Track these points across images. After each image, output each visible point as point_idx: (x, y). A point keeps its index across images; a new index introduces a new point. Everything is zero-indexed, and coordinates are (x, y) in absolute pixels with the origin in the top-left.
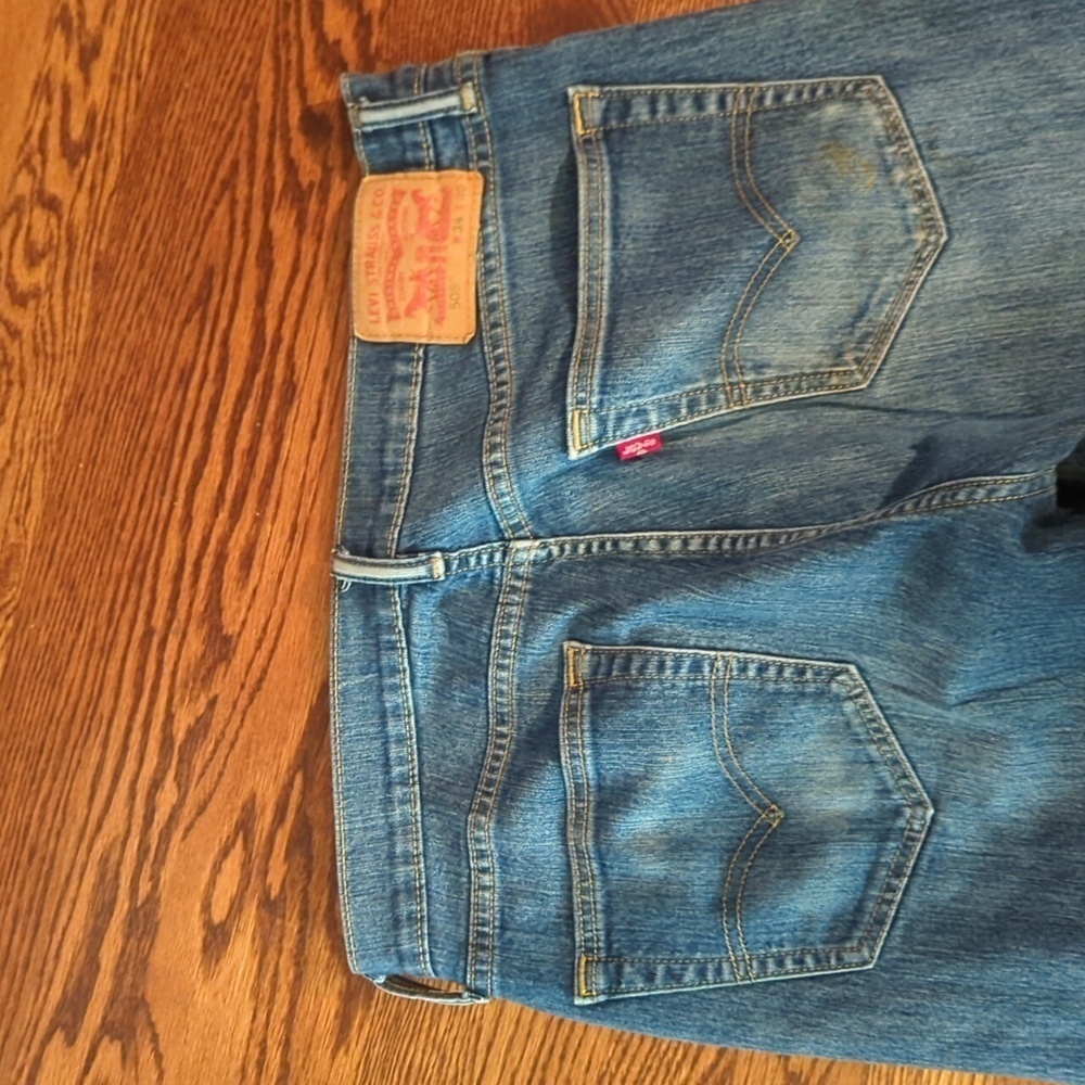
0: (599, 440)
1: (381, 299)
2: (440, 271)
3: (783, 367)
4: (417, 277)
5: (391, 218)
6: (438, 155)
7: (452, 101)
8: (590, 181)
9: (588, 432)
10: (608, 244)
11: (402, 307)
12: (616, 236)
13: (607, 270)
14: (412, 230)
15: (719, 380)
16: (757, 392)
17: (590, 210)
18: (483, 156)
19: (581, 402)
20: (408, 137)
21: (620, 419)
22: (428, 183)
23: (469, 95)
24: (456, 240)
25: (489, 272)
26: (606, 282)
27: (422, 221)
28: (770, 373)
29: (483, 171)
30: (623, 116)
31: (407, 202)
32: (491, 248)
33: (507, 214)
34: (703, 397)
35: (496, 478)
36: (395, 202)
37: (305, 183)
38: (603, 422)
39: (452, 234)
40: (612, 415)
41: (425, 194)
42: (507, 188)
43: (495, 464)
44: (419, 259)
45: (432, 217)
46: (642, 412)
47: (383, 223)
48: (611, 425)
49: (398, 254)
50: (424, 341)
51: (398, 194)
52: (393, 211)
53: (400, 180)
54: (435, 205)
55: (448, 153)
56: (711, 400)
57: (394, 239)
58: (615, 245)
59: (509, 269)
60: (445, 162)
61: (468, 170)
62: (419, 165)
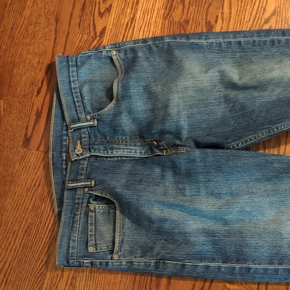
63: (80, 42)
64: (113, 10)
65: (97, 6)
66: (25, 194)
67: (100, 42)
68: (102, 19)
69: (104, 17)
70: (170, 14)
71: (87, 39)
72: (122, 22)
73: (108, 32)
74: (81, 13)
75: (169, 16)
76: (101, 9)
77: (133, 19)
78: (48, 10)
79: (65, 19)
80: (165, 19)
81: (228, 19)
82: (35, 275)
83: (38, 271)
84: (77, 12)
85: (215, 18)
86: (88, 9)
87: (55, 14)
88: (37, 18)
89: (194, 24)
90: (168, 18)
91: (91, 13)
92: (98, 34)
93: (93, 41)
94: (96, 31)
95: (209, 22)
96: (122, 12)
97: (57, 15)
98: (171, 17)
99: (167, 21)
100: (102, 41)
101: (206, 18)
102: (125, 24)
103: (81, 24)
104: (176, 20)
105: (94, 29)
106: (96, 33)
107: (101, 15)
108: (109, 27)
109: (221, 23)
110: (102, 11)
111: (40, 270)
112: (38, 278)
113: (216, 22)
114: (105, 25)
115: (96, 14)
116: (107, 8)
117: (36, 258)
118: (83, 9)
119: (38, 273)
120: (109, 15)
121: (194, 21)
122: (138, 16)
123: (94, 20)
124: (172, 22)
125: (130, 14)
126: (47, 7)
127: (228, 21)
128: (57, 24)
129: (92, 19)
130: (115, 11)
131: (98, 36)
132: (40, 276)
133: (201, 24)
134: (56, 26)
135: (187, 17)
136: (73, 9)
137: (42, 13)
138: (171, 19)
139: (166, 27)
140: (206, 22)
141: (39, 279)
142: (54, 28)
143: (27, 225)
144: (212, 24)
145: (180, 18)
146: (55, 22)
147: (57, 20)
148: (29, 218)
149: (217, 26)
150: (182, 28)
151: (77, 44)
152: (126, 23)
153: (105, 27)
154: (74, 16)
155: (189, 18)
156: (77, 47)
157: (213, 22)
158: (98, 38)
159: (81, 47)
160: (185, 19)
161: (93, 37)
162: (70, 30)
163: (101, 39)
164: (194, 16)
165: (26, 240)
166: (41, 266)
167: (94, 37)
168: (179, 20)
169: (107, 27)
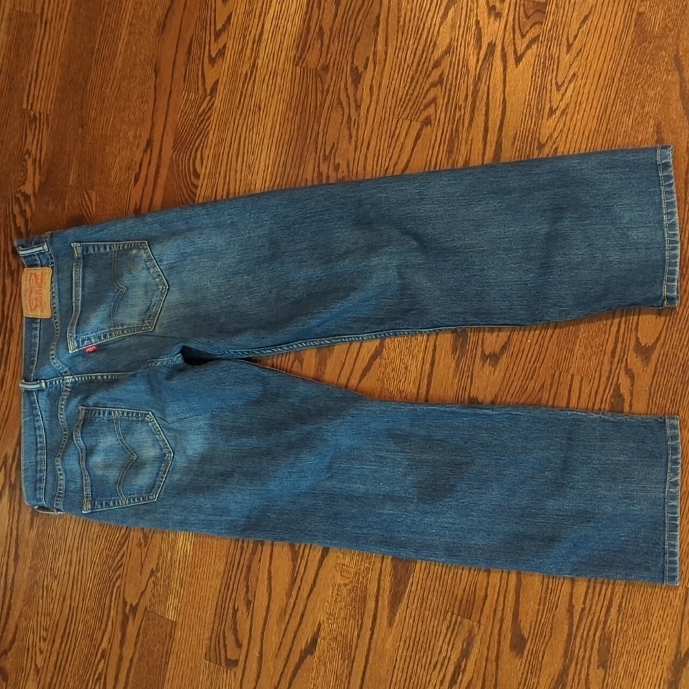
0: (78, 347)
1: (28, 305)
2: (41, 297)
3: (129, 325)
4: (36, 299)
5: (30, 281)
6: (41, 262)
7: (41, 248)
8: (76, 271)
9: (74, 345)
10: (80, 290)
11: (33, 307)
12: (83, 287)
13: (80, 297)
14: (34, 285)
15: (112, 329)
16: (123, 332)
17: (76, 280)
18: (52, 263)
19: (71, 336)
20: (33, 257)
21: (83, 341)
22: (38, 271)
23: (46, 247)
24: (45, 288)
25: (54, 297)
26: (80, 301)
27: (36, 282)
28: (125, 327)
29: (52, 268)
30: (87, 251)
31: (33, 276)
32: (54, 290)
33: (58, 280)
34: (108, 334)
35: (53, 359)
36: (31, 277)
37: (13, 269)
38: (78, 342)
39: (44, 286)
40: (80, 340)
41: (37, 274)
42: (58, 272)
43: (52, 355)
44: (36, 294)
45: (39, 281)
46: (89, 339)
47: (28, 282)
48: (81, 343)
49: (31, 292)
50: (39, 317)
51: (31, 274)
52: (30, 279)
53: (32, 270)
54: (40, 277)
55: (44, 262)
56: (110, 335)
57: (31, 287)
58: (83, 290)
59: (58, 296)
60: (43, 264)
61: (48, 267)
62: (37, 265)
63: (185, 104)
64: (228, 54)
65: (207, 47)
67: (210, 105)
68: (213, 67)
69: (216, 65)
70: (303, 57)
71: (194, 99)
72: (240, 72)
73: (220, 87)
74: (186, 59)
75: (301, 61)
76: (212, 53)
77: (254, 65)
78: (145, 56)
79: (166, 69)
80: (296, 65)
81: (383, 62)
84: (182, 57)
85: (364, 62)
86: (195, 53)
87: (154, 62)
88: (131, 68)
89: (335, 71)
90: (300, 64)
91: (199, 59)
92: (208, 92)
93: (203, 102)
94: (206, 86)
95: (357, 68)
96: (239, 56)
97: (156, 64)
98: (305, 62)
99: (298, 68)
100: (214, 102)
101: (352, 62)
102: (243, 76)
103: (187, 76)
104: (312, 66)
105: (204, 84)
106: (205, 90)
107: (213, 61)
108: (222, 81)
109: (373, 68)
110: (213, 55)
113: (366, 68)
114: (217, 77)
115: (206, 60)
116: (220, 50)
118: (189, 52)
120: (223, 61)
121: (336, 67)
122: (260, 61)
123: (203, 69)
124: (306, 70)
125: (250, 59)
126: (143, 51)
127: (382, 65)
128: (156, 77)
129: (200, 68)
130: (231, 55)
131: (208, 94)
133: (345, 71)
134: (156, 81)
135: (326, 60)
136: (176, 53)
137: (138, 61)
138: (304, 65)
139: (297, 79)
140: (352, 68)
142: (153, 83)
144: (360, 72)
145: (316, 63)
146: (154, 74)
147: (156, 72)
149: (367, 74)
150: (319, 79)
151: (182, 107)
152: (244, 72)
153: (218, 81)
154: (177, 64)
155: (329, 62)
156: (182, 111)
157: (361, 69)
158: (208, 98)
159: (186, 111)
160: (323, 64)
161: (202, 95)
162: (173, 87)
163: (212, 98)
164: (335, 59)
167: (203, 96)
168: (315, 66)
169: (220, 80)
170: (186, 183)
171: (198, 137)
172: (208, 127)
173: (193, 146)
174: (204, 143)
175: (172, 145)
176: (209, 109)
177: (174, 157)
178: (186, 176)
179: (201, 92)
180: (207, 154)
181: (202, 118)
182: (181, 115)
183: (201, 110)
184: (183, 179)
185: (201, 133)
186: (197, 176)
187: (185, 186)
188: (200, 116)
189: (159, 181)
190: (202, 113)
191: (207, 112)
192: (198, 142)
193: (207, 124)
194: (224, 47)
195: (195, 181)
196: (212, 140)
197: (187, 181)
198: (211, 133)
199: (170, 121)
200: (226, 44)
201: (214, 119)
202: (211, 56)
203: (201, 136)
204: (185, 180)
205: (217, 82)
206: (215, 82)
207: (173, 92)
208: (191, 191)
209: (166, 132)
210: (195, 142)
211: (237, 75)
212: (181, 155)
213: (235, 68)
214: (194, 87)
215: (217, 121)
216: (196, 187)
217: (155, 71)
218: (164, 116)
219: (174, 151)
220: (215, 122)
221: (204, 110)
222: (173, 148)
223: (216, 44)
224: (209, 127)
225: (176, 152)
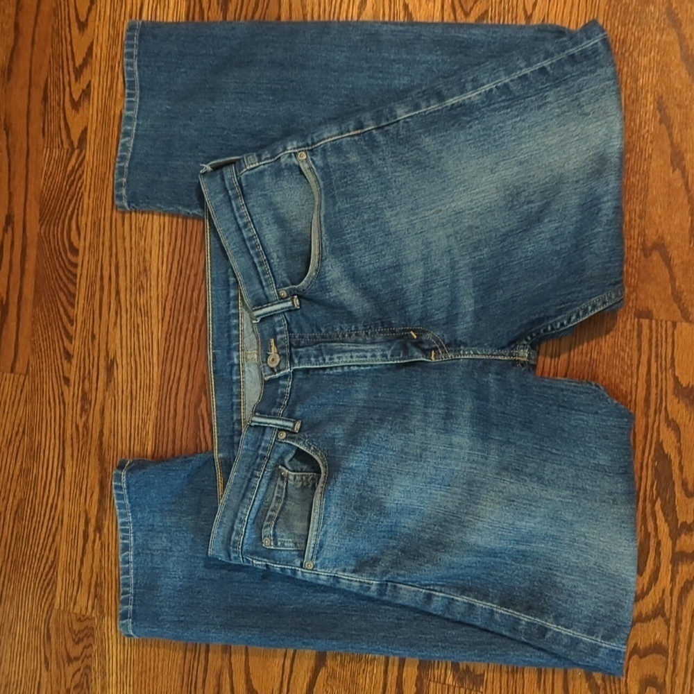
63: (49, 163)
64: (95, 94)
65: (67, 88)
66: (6, 450)
67: (80, 159)
68: (78, 113)
69: (80, 109)
71: (59, 157)
72: (112, 113)
73: (90, 136)
74: (42, 107)
76: (74, 96)
79: (19, 125)
82: (40, 585)
83: (44, 577)
84: (37, 107)
86: (53, 98)
91: (59, 105)
92: (76, 144)
93: (70, 159)
94: (73, 138)
96: (109, 95)
97: (5, 120)
100: (85, 156)
102: (117, 118)
103: (46, 129)
105: (69, 136)
106: (71, 143)
107: (76, 105)
108: (92, 128)
110: (76, 97)
111: (47, 576)
112: (46, 589)
114: (84, 125)
115: (68, 105)
116: (83, 91)
117: (38, 556)
118: (45, 98)
119: (44, 580)
120: (89, 104)
123: (65, 117)
129: (62, 116)
130: (98, 94)
131: (75, 147)
132: (48, 585)
136: (29, 102)
141: (48, 591)
143: (16, 502)
147: (7, 129)
148: (18, 490)
151: (45, 168)
152: (117, 113)
153: (86, 129)
154: (32, 116)
156: (46, 174)
158: (76, 152)
159: (51, 173)
161: (68, 150)
162: (30, 145)
163: (81, 151)
165: (18, 527)
166: (47, 569)
167: (70, 150)
169: (89, 127)
170: (62, 262)
171: (70, 202)
172: (80, 188)
173: (66, 215)
174: (78, 209)
175: (38, 218)
176: (80, 165)
177: (42, 231)
178: (60, 253)
179: (66, 146)
180: (83, 222)
181: (72, 178)
182: (45, 179)
183: (70, 168)
184: (57, 259)
185: (73, 197)
186: (75, 251)
187: (61, 267)
188: (69, 177)
189: (27, 266)
190: (72, 172)
191: (78, 169)
192: (71, 209)
193: (79, 185)
194: (89, 86)
195: (73, 259)
196: (89, 204)
197: (63, 259)
198: (86, 195)
199: (31, 188)
200: (90, 82)
201: (87, 178)
202: (74, 100)
203: (74, 200)
204: (60, 259)
205: (85, 131)
206: (83, 132)
207: (31, 151)
208: (69, 271)
209: (28, 203)
210: (67, 210)
211: (110, 117)
212: (52, 228)
213: (105, 108)
214: (57, 140)
215: (91, 179)
216: (76, 265)
217: (5, 129)
218: (23, 183)
219: (41, 225)
220: (89, 180)
221: (73, 167)
222: (40, 220)
223: (78, 84)
224: (83, 188)
225: (44, 226)
